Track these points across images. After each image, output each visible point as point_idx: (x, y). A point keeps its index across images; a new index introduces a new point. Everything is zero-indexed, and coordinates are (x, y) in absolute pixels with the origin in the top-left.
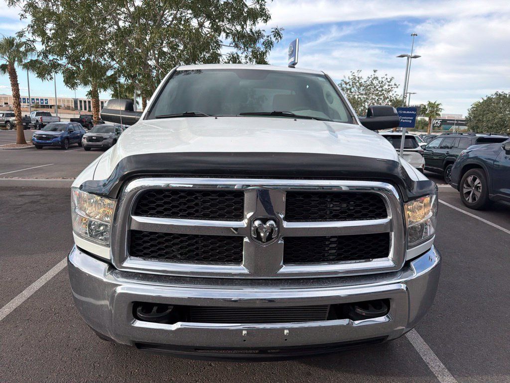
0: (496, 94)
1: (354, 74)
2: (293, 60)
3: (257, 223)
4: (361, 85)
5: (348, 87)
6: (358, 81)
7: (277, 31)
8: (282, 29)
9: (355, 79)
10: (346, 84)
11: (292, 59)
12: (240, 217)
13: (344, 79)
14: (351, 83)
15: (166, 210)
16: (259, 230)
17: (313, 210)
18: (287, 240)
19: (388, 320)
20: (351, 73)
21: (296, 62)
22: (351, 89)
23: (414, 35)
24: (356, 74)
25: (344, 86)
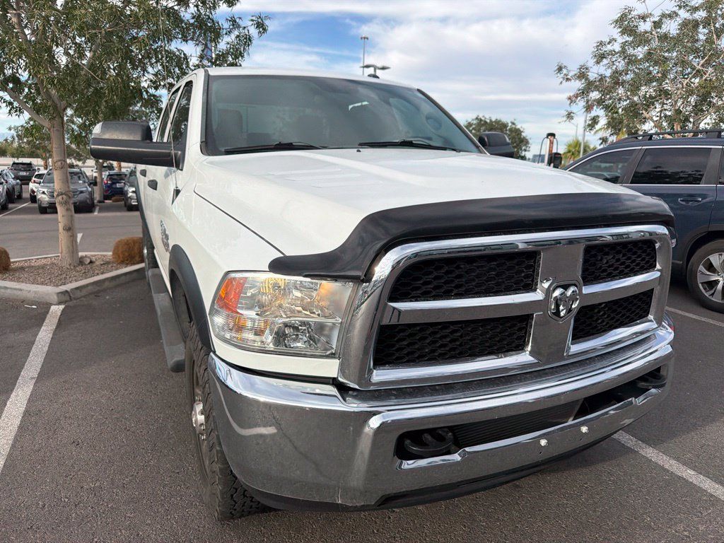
0: (477, 118)
3: (557, 293)
7: (260, 20)
8: (268, 17)
12: (530, 287)
15: (436, 288)
16: (559, 302)
23: (365, 38)
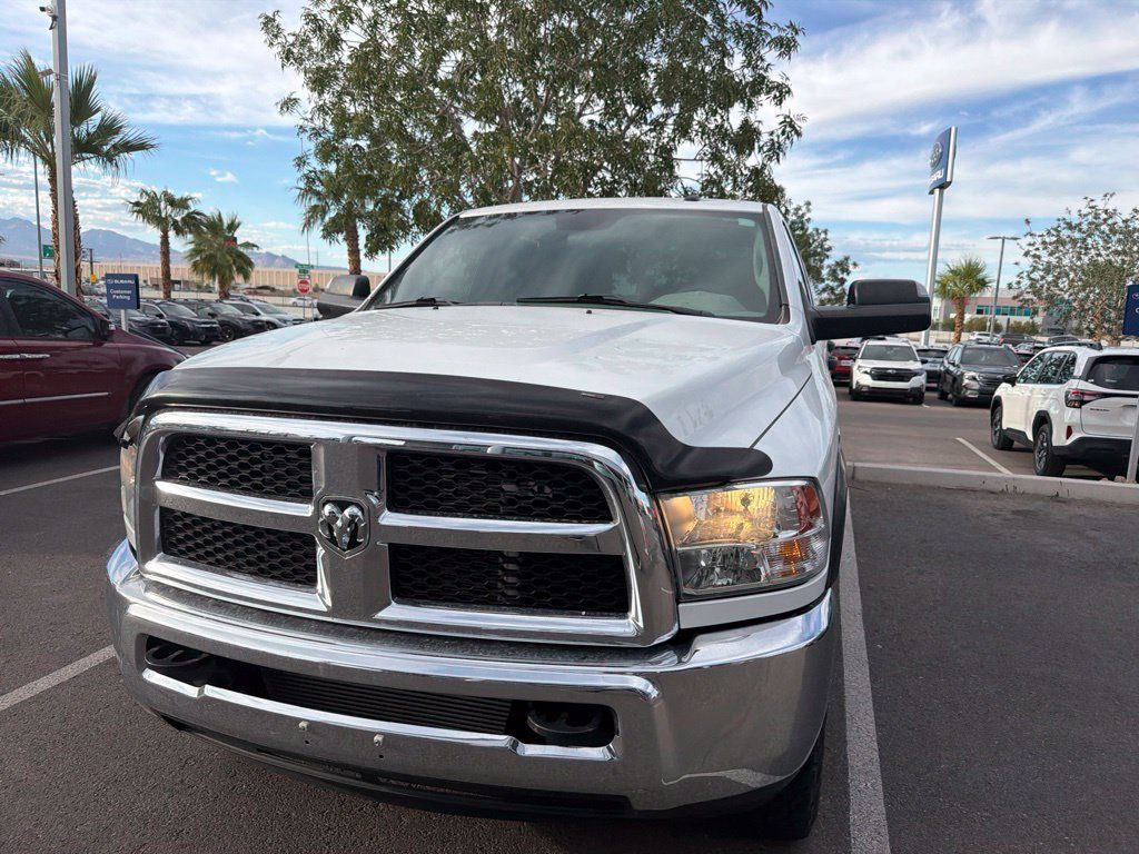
1: (1092, 204)
2: (940, 177)
3: (327, 509)
4: (1113, 231)
5: (1077, 235)
6: (1105, 220)
9: (1097, 216)
10: (1070, 226)
11: (939, 175)
13: (1067, 217)
14: (1085, 227)
17: (445, 492)
18: (397, 551)
19: (609, 756)
20: (1085, 202)
21: (948, 180)
22: (1084, 240)
24: (1100, 205)
25: (1065, 233)
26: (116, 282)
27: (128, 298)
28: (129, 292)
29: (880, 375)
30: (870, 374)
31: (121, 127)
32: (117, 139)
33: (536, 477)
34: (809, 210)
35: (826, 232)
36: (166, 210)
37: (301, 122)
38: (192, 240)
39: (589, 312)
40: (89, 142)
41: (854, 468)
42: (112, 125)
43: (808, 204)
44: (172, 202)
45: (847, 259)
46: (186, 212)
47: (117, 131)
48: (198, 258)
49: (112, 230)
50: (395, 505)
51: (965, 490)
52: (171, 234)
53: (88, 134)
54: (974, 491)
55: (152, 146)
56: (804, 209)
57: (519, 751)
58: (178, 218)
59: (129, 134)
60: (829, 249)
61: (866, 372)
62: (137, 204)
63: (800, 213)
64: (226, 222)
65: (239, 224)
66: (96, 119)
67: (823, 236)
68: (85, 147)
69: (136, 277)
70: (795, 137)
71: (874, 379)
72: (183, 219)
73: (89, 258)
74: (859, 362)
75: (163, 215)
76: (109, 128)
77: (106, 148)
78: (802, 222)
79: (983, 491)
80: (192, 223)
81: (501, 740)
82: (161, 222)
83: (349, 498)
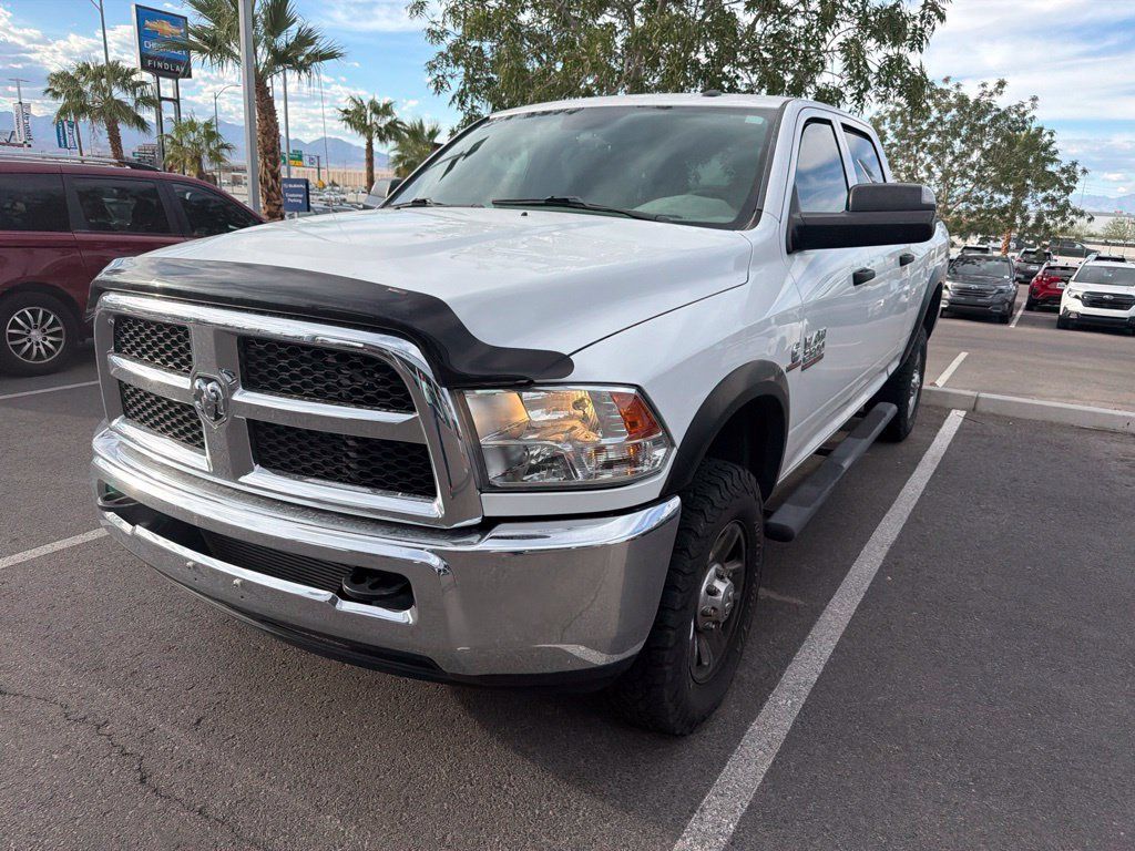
3: (197, 383)
17: (283, 375)
18: (254, 426)
26: (291, 186)
27: (300, 201)
28: (301, 196)
29: (1094, 300)
30: (1082, 299)
31: (316, 38)
32: (309, 50)
33: (352, 366)
34: (1034, 107)
35: (1051, 134)
36: (371, 118)
37: (429, 26)
38: (395, 147)
39: (525, 214)
40: (285, 53)
41: (978, 398)
42: (307, 36)
43: (1035, 99)
44: (376, 109)
45: (1074, 164)
46: (389, 119)
47: (311, 43)
48: (401, 165)
49: (340, 137)
50: (250, 384)
51: (1101, 431)
52: (376, 141)
53: (287, 45)
54: (1114, 432)
55: (341, 55)
56: (1028, 105)
57: (338, 606)
58: (382, 126)
59: (322, 45)
60: (1056, 152)
61: (1077, 297)
62: (346, 112)
63: (1022, 110)
64: (427, 129)
65: (439, 132)
66: (293, 31)
67: (1048, 137)
68: (282, 59)
69: (306, 182)
70: (937, 22)
71: (1085, 305)
72: (386, 126)
73: (316, 165)
74: (1072, 284)
75: (368, 122)
76: (304, 39)
77: (301, 58)
78: (1024, 122)
79: (1125, 434)
80: (392, 131)
81: (324, 595)
82: (365, 129)
83: (212, 376)
